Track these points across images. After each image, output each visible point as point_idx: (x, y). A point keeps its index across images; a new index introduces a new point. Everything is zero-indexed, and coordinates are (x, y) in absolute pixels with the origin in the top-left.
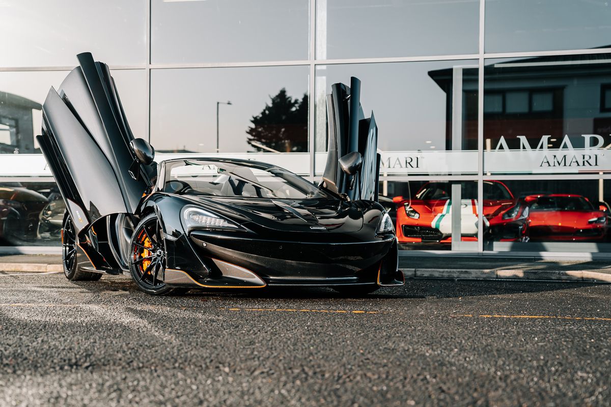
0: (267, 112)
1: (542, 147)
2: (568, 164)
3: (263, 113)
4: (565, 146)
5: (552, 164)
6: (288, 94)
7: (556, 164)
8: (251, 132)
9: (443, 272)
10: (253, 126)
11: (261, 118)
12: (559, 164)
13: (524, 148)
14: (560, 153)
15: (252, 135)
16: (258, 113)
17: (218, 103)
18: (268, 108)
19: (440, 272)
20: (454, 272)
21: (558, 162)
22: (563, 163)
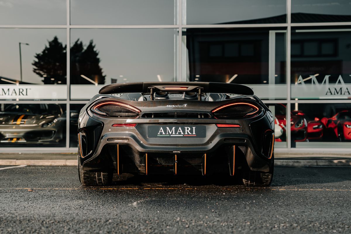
0: (46, 52)
1: (325, 82)
2: (343, 93)
3: (44, 52)
4: (340, 82)
5: (333, 93)
6: (60, 41)
7: (336, 93)
8: (35, 64)
9: (283, 162)
10: (37, 60)
11: (42, 55)
12: (338, 93)
13: (314, 83)
14: (337, 86)
15: (37, 67)
16: (40, 51)
17: (20, 44)
18: (46, 49)
19: (281, 162)
20: (290, 162)
21: (337, 92)
22: (340, 93)
